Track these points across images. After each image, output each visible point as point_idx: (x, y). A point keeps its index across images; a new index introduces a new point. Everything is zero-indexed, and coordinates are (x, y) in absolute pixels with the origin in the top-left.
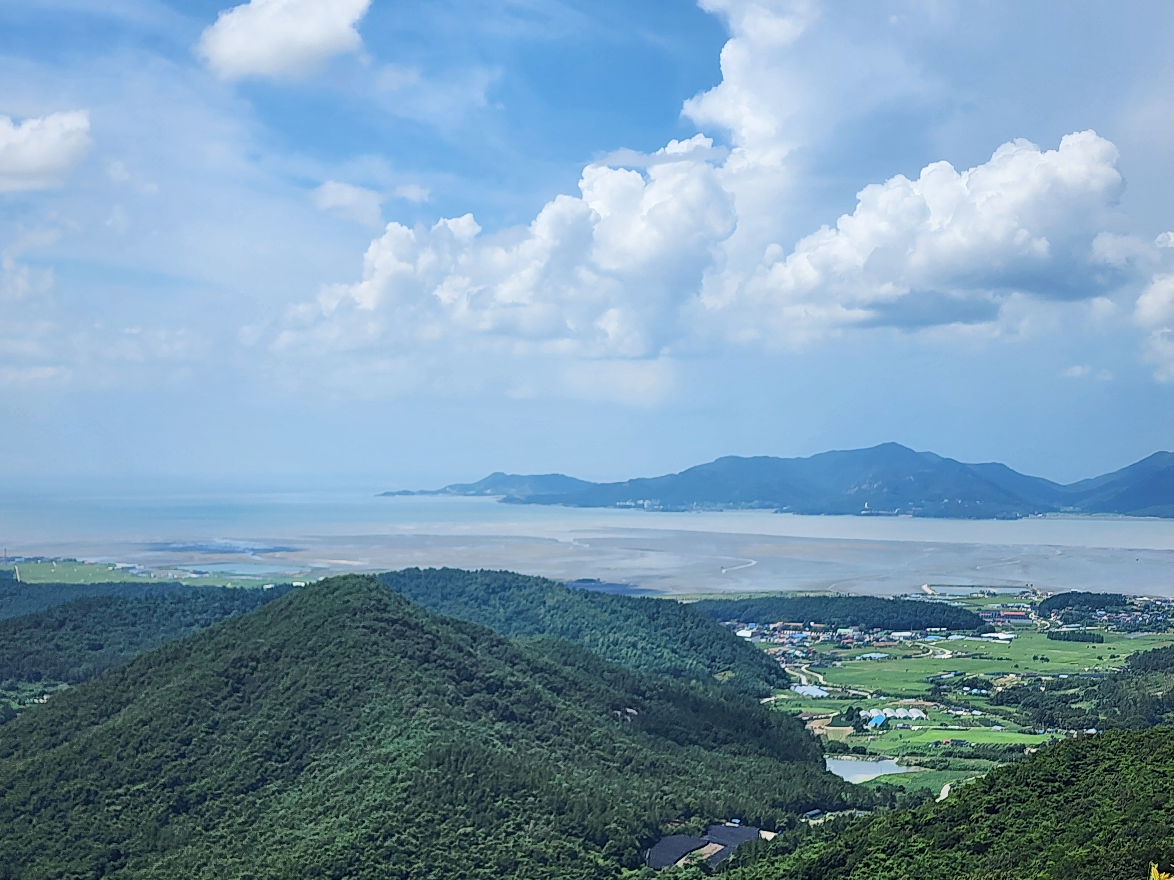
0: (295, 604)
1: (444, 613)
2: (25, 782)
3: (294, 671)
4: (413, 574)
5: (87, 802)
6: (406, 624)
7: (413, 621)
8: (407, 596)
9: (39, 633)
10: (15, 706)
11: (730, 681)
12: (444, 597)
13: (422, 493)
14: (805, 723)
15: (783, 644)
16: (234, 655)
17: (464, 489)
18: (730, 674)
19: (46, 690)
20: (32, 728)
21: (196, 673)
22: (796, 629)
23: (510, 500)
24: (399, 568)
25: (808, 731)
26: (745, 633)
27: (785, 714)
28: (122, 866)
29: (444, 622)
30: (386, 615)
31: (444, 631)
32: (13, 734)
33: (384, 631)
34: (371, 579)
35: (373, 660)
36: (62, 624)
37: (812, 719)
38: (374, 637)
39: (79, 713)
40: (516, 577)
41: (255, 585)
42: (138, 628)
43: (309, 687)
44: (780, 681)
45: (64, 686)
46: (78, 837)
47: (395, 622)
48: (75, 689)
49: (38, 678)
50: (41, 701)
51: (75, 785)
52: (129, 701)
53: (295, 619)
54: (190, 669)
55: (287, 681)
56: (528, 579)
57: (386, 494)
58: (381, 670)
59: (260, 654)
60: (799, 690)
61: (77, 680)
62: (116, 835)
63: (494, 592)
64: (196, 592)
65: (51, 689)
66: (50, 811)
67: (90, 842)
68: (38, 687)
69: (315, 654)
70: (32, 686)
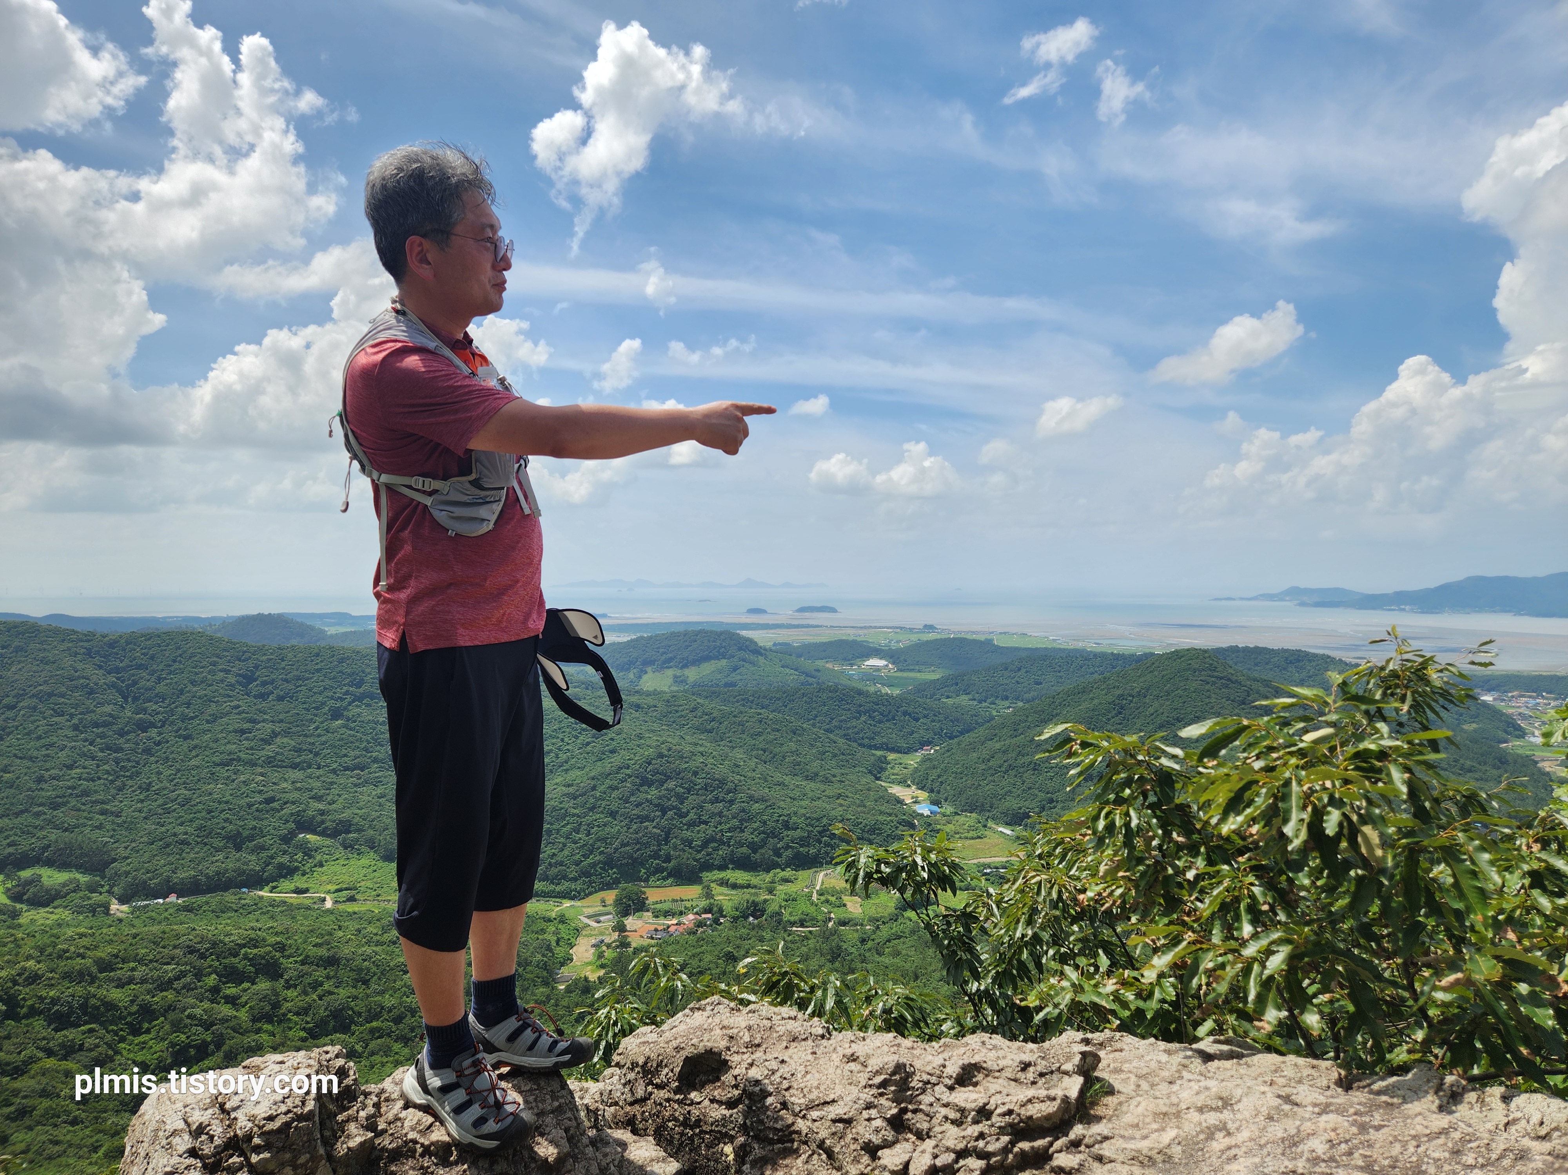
0: (1157, 664)
1: (1256, 675)
2: (1000, 755)
3: (1156, 704)
4: (1234, 650)
5: (1035, 770)
6: (1229, 680)
7: (1234, 678)
8: (1230, 663)
9: (1007, 674)
10: (994, 713)
11: (1475, 731)
12: (1256, 665)
13: (1242, 599)
14: (1536, 762)
15: (1519, 707)
16: (1119, 692)
17: (1270, 597)
18: (1474, 725)
20: (1003, 726)
21: (1096, 701)
22: (1530, 697)
23: (1302, 604)
24: (1224, 645)
25: (1539, 770)
26: (1488, 698)
27: (1518, 755)
28: (1055, 807)
29: (1255, 680)
30: (1216, 674)
31: (1255, 685)
32: (994, 728)
33: (1214, 683)
34: (1205, 651)
35: (1207, 700)
36: (1019, 669)
37: (1543, 760)
38: (1207, 687)
39: (1030, 719)
40: (1307, 654)
41: (1131, 652)
42: (1062, 674)
43: (1166, 714)
44: (1517, 733)
45: (1020, 704)
46: (1030, 788)
47: (1221, 678)
48: (1027, 706)
49: (1007, 698)
50: (1008, 711)
51: (1027, 759)
52: (1057, 715)
53: (1156, 673)
54: (1092, 699)
55: (1151, 710)
56: (1315, 656)
57: (1216, 599)
58: (1212, 707)
59: (1134, 693)
60: (1532, 739)
61: (1028, 701)
62: (1051, 790)
63: (1291, 662)
64: (1096, 655)
65: (1013, 705)
66: (1012, 773)
67: (1036, 792)
68: (1007, 703)
69: (1169, 694)
70: (1003, 703)
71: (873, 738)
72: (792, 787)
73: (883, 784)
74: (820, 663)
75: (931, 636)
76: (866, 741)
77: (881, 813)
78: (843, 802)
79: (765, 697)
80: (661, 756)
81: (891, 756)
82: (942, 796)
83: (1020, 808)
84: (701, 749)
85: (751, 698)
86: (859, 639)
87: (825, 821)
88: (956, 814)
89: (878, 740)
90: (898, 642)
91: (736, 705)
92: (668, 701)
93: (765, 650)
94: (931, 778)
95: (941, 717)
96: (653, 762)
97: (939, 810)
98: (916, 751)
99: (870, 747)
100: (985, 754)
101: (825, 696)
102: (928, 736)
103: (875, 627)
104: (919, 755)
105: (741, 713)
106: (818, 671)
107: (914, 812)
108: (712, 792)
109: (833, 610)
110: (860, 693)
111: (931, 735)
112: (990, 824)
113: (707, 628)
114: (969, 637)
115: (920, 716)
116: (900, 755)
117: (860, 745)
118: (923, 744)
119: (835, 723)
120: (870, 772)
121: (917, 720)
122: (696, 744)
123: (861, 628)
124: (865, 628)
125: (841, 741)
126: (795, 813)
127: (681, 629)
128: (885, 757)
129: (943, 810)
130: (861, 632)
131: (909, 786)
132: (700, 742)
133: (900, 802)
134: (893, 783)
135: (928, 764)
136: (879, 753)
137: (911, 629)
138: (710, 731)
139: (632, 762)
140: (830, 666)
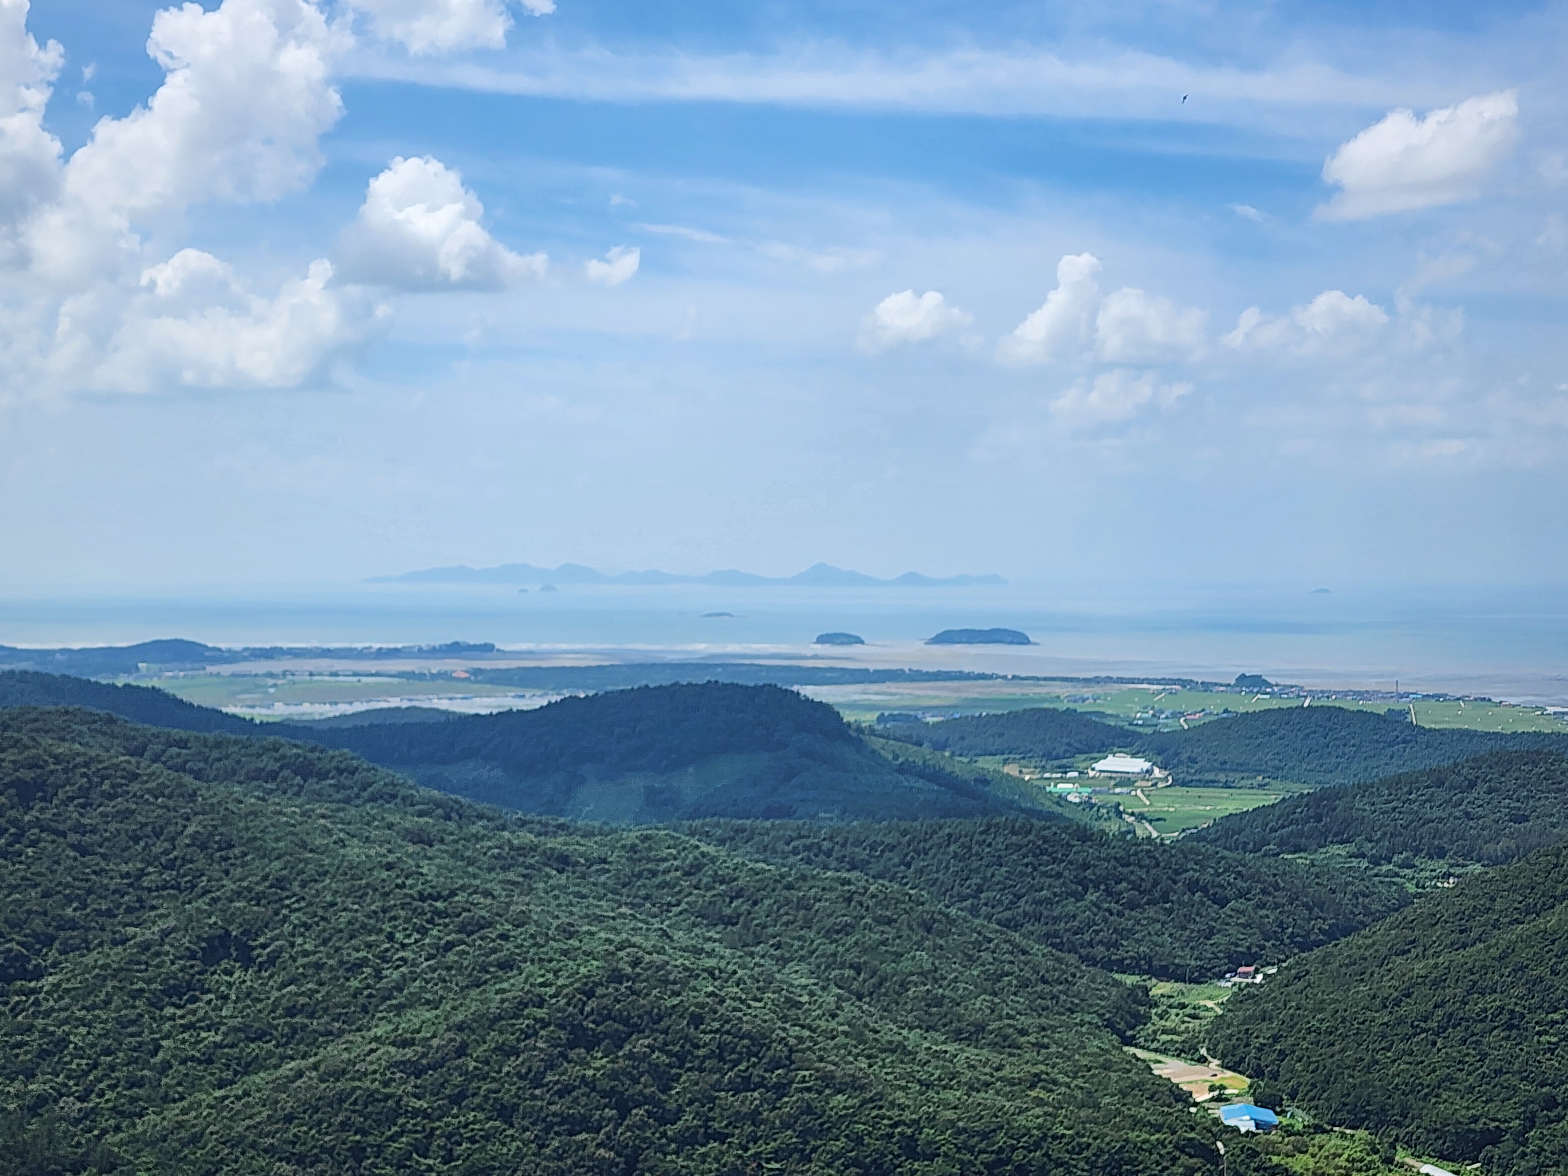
5: (1511, 1027)
9: (1441, 794)
10: (1411, 888)
19: (1452, 871)
20: (1433, 920)
32: (1410, 925)
36: (1472, 785)
45: (1477, 868)
46: (1498, 1072)
48: (1493, 873)
49: (1441, 854)
50: (1446, 885)
51: (1492, 1002)
62: (1551, 1075)
65: (1458, 871)
66: (1458, 1033)
67: (1514, 1081)
68: (1441, 865)
70: (1431, 864)
71: (1116, 945)
72: (922, 1056)
73: (1141, 1053)
74: (988, 764)
75: (1258, 702)
76: (1100, 951)
77: (1137, 1123)
78: (1043, 1095)
79: (858, 843)
80: (617, 977)
81: (1160, 988)
82: (1283, 1086)
83: (1475, 1119)
84: (711, 963)
85: (826, 845)
86: (1081, 708)
87: (1001, 1138)
88: (1318, 1129)
89: (1129, 949)
90: (1176, 715)
91: (792, 859)
92: (633, 848)
93: (860, 730)
94: (1255, 1043)
95: (1281, 897)
96: (599, 991)
97: (1276, 1120)
98: (1221, 976)
99: (1109, 965)
100: (1388, 986)
101: (1000, 843)
102: (1251, 940)
103: (1121, 680)
104: (1227, 987)
105: (804, 878)
106: (986, 782)
107: (1216, 1121)
108: (736, 1063)
109: (1020, 639)
110: (1084, 835)
111: (1256, 938)
112: (1401, 1156)
113: (725, 679)
114: (1349, 705)
115: (1229, 893)
116: (1180, 986)
117: (1083, 959)
118: (1234, 963)
119: (1024, 905)
120: (1109, 1025)
121: (1222, 902)
122: (698, 951)
123: (1087, 681)
124: (1097, 680)
125: (1038, 949)
126: (931, 1119)
127: (665, 680)
128: (1146, 991)
129: (1285, 1121)
130: (1087, 692)
131: (1202, 1060)
132: (708, 946)
133: (1184, 1098)
134: (1165, 1052)
135: (1250, 1009)
136: (1130, 980)
137: (1207, 687)
138: (730, 921)
139: (551, 991)
140: (1012, 770)
